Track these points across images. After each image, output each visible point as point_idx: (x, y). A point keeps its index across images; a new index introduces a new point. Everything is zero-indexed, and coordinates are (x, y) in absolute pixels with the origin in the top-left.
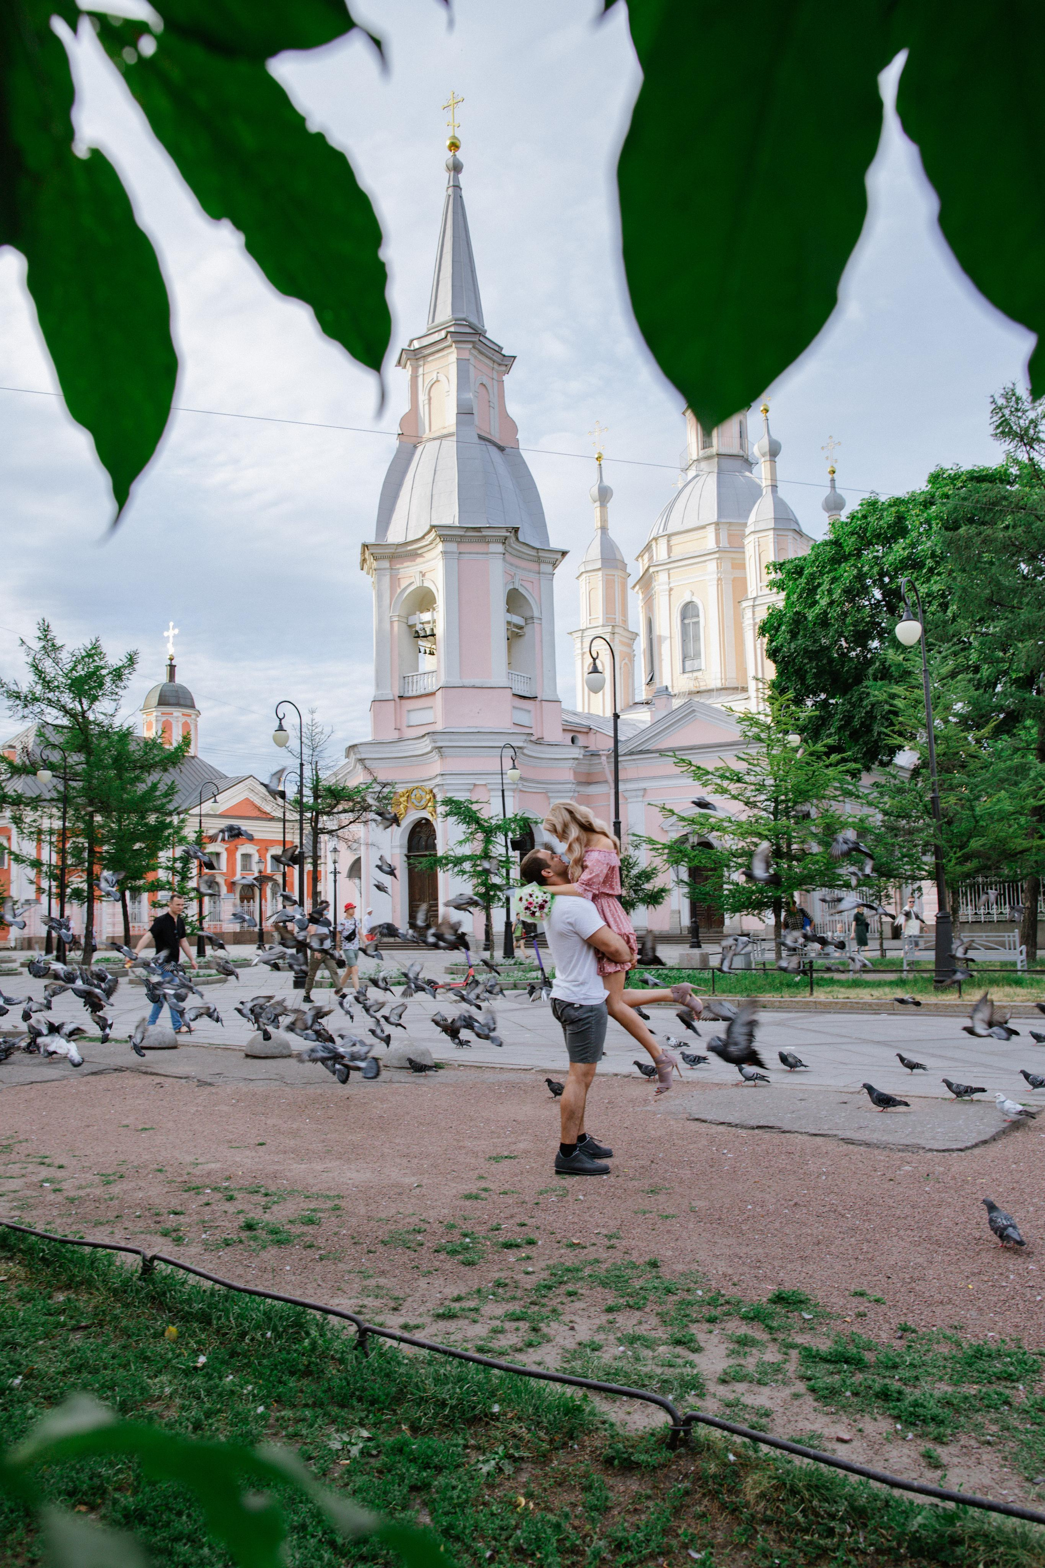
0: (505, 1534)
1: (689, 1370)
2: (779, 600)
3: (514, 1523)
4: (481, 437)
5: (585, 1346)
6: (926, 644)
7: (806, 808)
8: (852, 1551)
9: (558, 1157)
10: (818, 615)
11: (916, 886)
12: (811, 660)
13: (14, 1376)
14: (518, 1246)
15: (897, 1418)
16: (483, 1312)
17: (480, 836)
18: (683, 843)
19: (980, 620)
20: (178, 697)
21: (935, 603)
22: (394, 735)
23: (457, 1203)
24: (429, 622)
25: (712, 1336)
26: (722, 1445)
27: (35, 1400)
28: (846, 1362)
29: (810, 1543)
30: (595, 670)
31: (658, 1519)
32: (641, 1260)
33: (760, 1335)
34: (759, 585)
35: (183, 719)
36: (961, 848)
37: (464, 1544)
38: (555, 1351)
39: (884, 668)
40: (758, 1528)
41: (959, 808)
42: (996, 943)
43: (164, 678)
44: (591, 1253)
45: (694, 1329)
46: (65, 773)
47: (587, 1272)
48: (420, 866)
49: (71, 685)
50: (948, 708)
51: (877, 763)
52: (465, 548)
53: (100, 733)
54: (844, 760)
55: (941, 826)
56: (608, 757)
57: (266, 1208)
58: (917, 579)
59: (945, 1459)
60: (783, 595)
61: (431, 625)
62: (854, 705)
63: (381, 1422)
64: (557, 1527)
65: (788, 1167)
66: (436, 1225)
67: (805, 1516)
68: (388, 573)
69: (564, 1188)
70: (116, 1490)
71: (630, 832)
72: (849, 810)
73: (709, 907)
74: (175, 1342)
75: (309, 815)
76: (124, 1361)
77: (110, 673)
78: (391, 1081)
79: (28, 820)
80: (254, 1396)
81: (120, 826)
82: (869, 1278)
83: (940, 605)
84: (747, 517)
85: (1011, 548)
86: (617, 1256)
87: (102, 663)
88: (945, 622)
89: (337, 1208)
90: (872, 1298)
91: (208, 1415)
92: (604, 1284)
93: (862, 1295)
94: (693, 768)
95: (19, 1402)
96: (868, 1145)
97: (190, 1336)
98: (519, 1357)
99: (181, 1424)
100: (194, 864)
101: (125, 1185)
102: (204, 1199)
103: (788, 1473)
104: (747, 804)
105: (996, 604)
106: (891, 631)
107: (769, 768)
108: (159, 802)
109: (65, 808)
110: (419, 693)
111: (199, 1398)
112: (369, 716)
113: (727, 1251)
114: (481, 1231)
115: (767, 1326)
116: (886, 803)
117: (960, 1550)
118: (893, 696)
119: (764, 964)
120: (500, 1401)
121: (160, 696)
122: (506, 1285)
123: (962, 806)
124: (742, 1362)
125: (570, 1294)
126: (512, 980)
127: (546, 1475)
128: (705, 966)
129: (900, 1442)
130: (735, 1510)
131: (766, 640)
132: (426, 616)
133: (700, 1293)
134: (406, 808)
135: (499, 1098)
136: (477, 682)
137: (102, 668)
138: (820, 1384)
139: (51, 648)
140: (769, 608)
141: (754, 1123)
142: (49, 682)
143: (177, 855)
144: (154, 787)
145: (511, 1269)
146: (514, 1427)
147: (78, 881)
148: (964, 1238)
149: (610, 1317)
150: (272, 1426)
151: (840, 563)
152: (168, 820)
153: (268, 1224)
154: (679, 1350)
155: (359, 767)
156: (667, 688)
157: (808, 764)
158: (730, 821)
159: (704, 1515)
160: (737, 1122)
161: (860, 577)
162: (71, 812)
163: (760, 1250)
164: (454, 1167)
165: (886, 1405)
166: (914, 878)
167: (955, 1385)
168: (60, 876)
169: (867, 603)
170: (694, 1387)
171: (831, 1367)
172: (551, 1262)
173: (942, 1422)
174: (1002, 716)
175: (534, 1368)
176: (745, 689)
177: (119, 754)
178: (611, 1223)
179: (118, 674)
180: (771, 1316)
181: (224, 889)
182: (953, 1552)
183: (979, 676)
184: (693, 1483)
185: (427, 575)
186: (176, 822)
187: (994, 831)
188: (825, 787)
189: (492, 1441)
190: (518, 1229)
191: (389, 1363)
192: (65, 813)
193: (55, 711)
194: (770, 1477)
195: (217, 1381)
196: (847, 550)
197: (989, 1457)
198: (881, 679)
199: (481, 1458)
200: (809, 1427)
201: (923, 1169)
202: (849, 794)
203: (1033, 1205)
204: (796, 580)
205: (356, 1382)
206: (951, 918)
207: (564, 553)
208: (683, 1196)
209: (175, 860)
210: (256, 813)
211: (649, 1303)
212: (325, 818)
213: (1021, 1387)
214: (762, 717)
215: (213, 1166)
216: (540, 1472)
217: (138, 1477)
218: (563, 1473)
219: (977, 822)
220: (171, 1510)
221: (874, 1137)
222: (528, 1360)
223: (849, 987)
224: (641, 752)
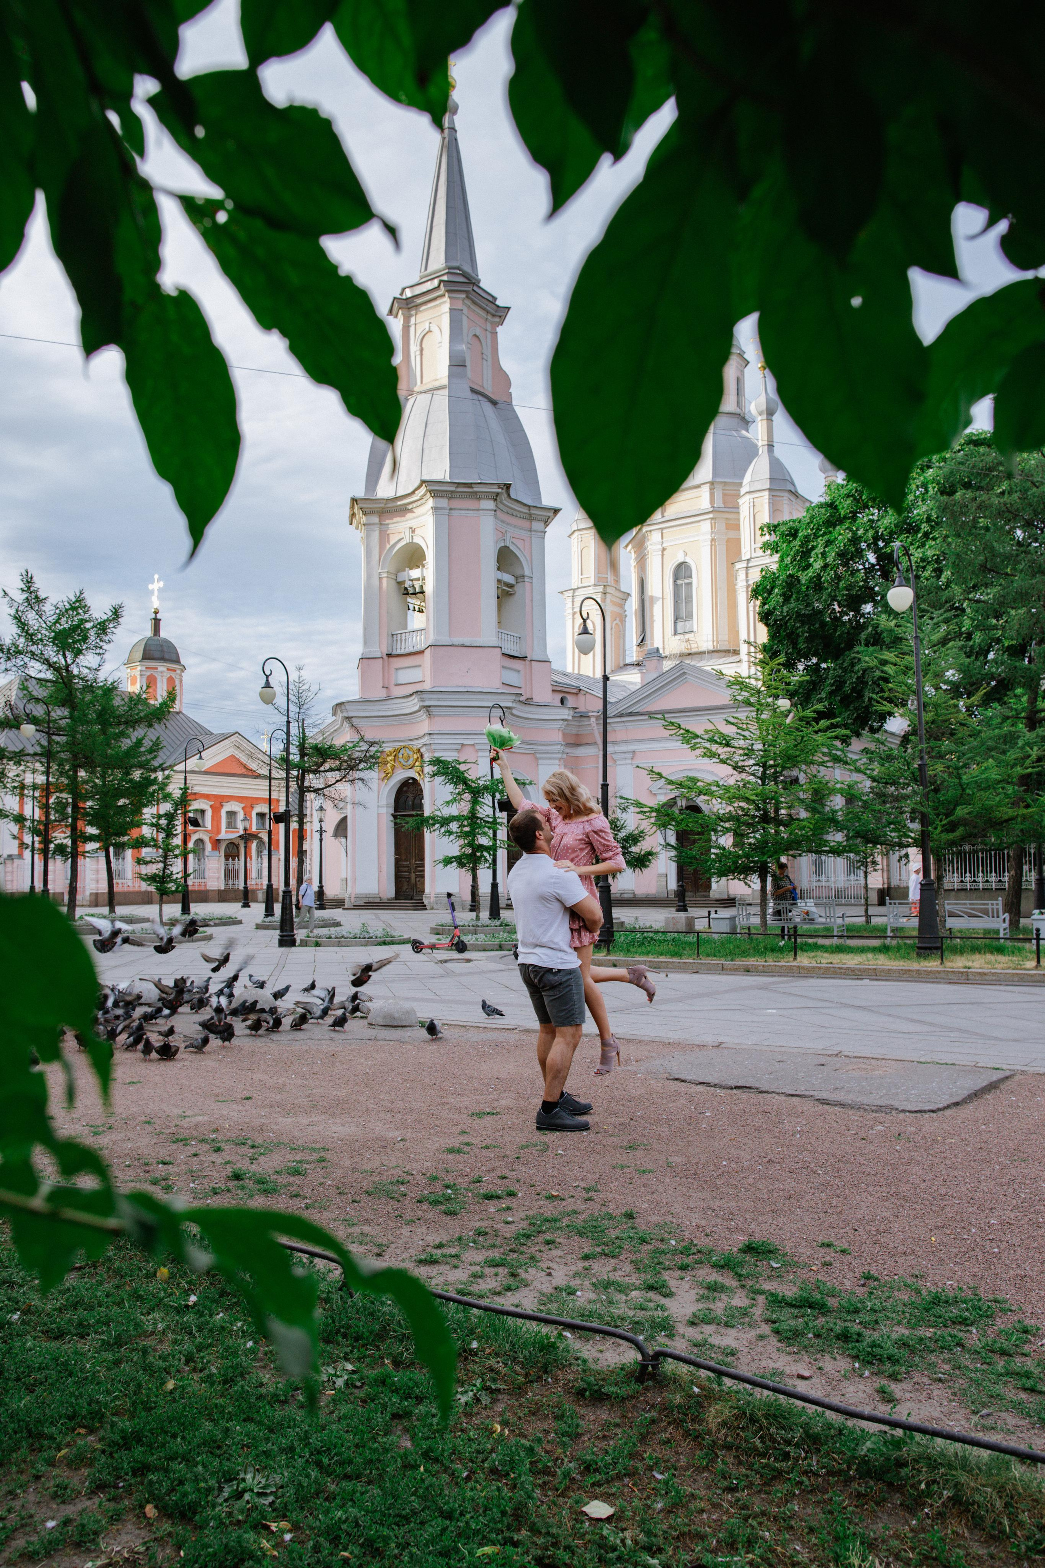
0: (481, 1457)
1: (660, 1312)
2: (772, 562)
3: (490, 1447)
4: (473, 391)
5: (561, 1290)
6: (918, 609)
7: (795, 773)
8: (805, 1473)
9: (539, 1114)
10: (811, 578)
11: (903, 852)
12: (803, 623)
13: (14, 1311)
14: (498, 1197)
15: (856, 1357)
16: (464, 1259)
17: (467, 796)
18: (671, 806)
19: (974, 587)
20: (162, 651)
21: (930, 568)
22: (382, 694)
23: (440, 1156)
24: (418, 579)
25: (684, 1282)
26: (687, 1378)
27: (33, 1334)
28: (810, 1307)
29: (767, 1465)
30: (585, 631)
31: (626, 1444)
32: (618, 1212)
33: (728, 1280)
34: (753, 546)
35: (168, 674)
36: (947, 816)
37: (443, 1465)
38: (532, 1294)
39: (876, 633)
40: (719, 1453)
41: (946, 776)
42: (981, 911)
43: (149, 633)
44: (570, 1205)
45: (666, 1275)
46: (49, 727)
47: (565, 1222)
48: (407, 826)
49: (55, 638)
50: (939, 675)
51: (867, 729)
52: (456, 504)
53: (84, 687)
54: (833, 726)
55: (928, 793)
56: (597, 718)
57: (252, 1159)
58: (912, 544)
59: (898, 1394)
60: (776, 557)
61: (420, 582)
62: (845, 670)
63: (365, 1357)
64: (530, 1450)
65: (764, 1126)
66: (419, 1177)
67: (763, 1442)
68: (377, 529)
69: (545, 1144)
70: (113, 1415)
71: (618, 794)
72: (838, 776)
73: (695, 871)
74: (167, 1282)
75: (295, 773)
76: (118, 1299)
77: (94, 627)
78: (375, 1039)
79: (11, 775)
80: (243, 1332)
81: (104, 782)
82: (837, 1230)
83: (935, 570)
84: (743, 477)
85: (1007, 514)
86: (594, 1208)
87: (87, 616)
88: (939, 588)
89: (322, 1160)
90: (838, 1249)
91: (199, 1349)
92: (581, 1234)
93: (829, 1245)
94: (682, 731)
95: (18, 1335)
96: (843, 1105)
97: (181, 1277)
98: (497, 1299)
99: (174, 1357)
100: (179, 822)
101: (114, 1136)
102: (193, 1150)
103: (749, 1403)
104: (735, 768)
105: (990, 571)
106: (884, 597)
107: (758, 732)
108: (144, 758)
109: (48, 763)
110: (407, 651)
111: (191, 1333)
112: (356, 673)
113: (701, 1204)
114: (462, 1183)
115: (736, 1273)
116: (873, 770)
117: (904, 1471)
118: (884, 662)
119: (749, 929)
120: (479, 1339)
121: (145, 650)
122: (486, 1234)
123: (950, 774)
124: (711, 1306)
125: (548, 1243)
126: (497, 942)
127: (521, 1405)
128: (690, 929)
129: (857, 1379)
130: (697, 1437)
131: (758, 603)
132: (415, 573)
133: (673, 1242)
134: (393, 767)
135: (483, 1056)
136: (467, 641)
137: (87, 621)
138: (784, 1326)
139: (34, 600)
140: (762, 570)
141: (733, 1083)
142: (32, 635)
143: (162, 812)
144: (139, 743)
145: (492, 1219)
146: (492, 1362)
147: (61, 837)
148: (930, 1194)
149: (586, 1264)
150: (261, 1360)
151: (834, 525)
152: (153, 776)
153: (255, 1174)
154: (651, 1295)
155: (346, 725)
156: (658, 649)
157: (797, 729)
158: (718, 786)
159: (668, 1441)
160: (716, 1082)
161: (855, 540)
162: (54, 767)
163: (734, 1204)
164: (438, 1122)
165: (845, 1346)
166: (901, 846)
167: (913, 1328)
168: (43, 831)
169: (861, 567)
170: (664, 1328)
171: (796, 1312)
172: (530, 1213)
173: (898, 1361)
174: (993, 683)
175: (512, 1309)
176: (736, 652)
177: (104, 709)
178: (589, 1176)
179: (102, 628)
180: (741, 1264)
181: (209, 847)
182: (899, 1473)
183: (971, 643)
184: (660, 1413)
185: (417, 531)
186: (160, 778)
187: (980, 800)
188: (813, 752)
189: (471, 1375)
190: (499, 1181)
191: (373, 1303)
192: (48, 768)
193: (39, 664)
194: (731, 1407)
195: (208, 1318)
196: (843, 513)
197: (940, 1393)
198: (873, 645)
199: (460, 1390)
200: (772, 1365)
201: (895, 1129)
202: (836, 760)
203: (999, 1163)
204: (790, 542)
205: (341, 1320)
206: (936, 885)
207: (556, 511)
208: (660, 1152)
209: (159, 817)
210: (243, 771)
211: (624, 1252)
212: (311, 776)
213: (974, 1331)
214: (753, 682)
215: (200, 1118)
216: (517, 1403)
217: (134, 1403)
218: (536, 1404)
219: (963, 790)
220: (166, 1432)
221: (849, 1098)
222: (507, 1302)
223: (832, 952)
224: (631, 714)
